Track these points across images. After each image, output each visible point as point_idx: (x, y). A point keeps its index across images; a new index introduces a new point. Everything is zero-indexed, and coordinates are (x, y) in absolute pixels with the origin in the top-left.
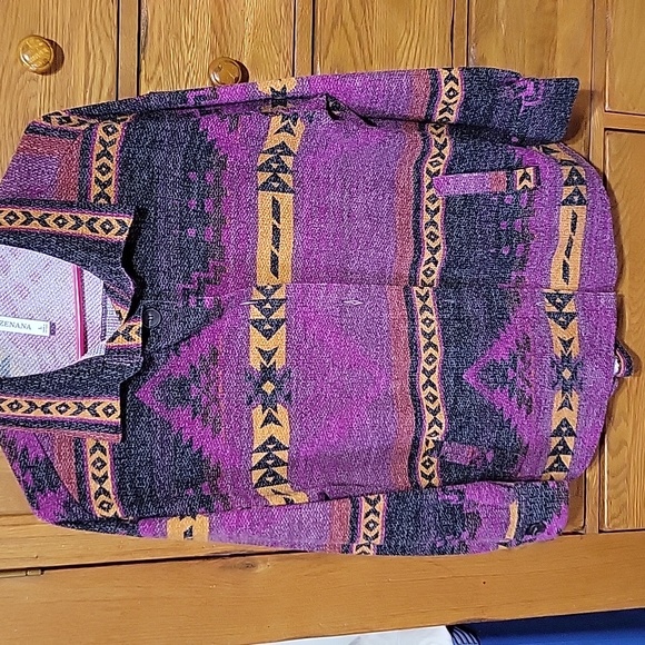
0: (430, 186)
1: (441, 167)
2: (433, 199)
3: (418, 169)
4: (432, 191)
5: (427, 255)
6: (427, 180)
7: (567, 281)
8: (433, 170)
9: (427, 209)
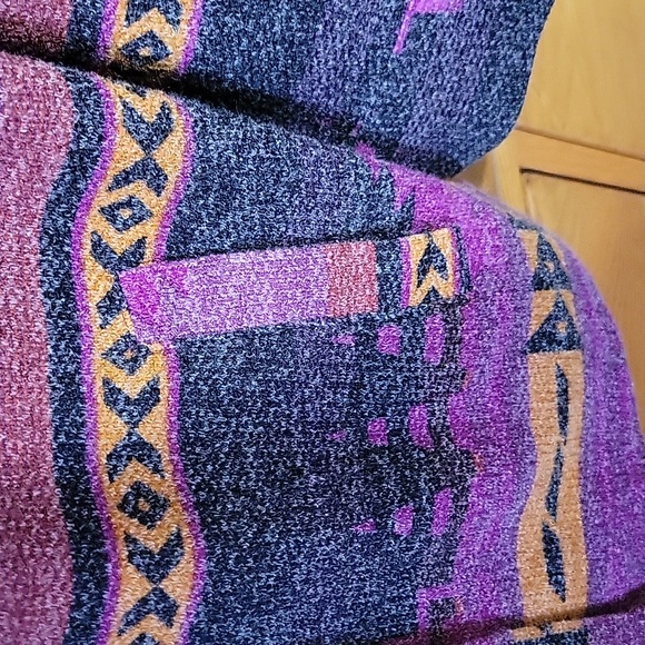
0: (111, 305)
1: (149, 229)
2: (130, 353)
3: (58, 240)
4: (123, 323)
5: (132, 586)
6: (96, 282)
7: (559, 587)
8: (119, 242)
9: (112, 394)
